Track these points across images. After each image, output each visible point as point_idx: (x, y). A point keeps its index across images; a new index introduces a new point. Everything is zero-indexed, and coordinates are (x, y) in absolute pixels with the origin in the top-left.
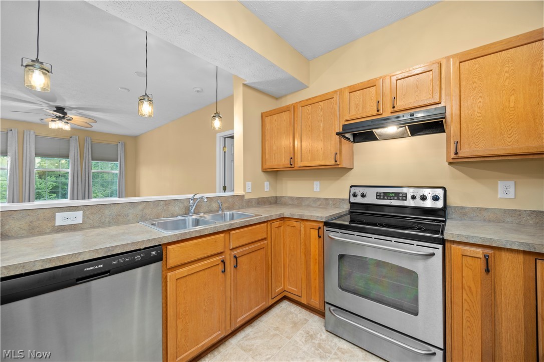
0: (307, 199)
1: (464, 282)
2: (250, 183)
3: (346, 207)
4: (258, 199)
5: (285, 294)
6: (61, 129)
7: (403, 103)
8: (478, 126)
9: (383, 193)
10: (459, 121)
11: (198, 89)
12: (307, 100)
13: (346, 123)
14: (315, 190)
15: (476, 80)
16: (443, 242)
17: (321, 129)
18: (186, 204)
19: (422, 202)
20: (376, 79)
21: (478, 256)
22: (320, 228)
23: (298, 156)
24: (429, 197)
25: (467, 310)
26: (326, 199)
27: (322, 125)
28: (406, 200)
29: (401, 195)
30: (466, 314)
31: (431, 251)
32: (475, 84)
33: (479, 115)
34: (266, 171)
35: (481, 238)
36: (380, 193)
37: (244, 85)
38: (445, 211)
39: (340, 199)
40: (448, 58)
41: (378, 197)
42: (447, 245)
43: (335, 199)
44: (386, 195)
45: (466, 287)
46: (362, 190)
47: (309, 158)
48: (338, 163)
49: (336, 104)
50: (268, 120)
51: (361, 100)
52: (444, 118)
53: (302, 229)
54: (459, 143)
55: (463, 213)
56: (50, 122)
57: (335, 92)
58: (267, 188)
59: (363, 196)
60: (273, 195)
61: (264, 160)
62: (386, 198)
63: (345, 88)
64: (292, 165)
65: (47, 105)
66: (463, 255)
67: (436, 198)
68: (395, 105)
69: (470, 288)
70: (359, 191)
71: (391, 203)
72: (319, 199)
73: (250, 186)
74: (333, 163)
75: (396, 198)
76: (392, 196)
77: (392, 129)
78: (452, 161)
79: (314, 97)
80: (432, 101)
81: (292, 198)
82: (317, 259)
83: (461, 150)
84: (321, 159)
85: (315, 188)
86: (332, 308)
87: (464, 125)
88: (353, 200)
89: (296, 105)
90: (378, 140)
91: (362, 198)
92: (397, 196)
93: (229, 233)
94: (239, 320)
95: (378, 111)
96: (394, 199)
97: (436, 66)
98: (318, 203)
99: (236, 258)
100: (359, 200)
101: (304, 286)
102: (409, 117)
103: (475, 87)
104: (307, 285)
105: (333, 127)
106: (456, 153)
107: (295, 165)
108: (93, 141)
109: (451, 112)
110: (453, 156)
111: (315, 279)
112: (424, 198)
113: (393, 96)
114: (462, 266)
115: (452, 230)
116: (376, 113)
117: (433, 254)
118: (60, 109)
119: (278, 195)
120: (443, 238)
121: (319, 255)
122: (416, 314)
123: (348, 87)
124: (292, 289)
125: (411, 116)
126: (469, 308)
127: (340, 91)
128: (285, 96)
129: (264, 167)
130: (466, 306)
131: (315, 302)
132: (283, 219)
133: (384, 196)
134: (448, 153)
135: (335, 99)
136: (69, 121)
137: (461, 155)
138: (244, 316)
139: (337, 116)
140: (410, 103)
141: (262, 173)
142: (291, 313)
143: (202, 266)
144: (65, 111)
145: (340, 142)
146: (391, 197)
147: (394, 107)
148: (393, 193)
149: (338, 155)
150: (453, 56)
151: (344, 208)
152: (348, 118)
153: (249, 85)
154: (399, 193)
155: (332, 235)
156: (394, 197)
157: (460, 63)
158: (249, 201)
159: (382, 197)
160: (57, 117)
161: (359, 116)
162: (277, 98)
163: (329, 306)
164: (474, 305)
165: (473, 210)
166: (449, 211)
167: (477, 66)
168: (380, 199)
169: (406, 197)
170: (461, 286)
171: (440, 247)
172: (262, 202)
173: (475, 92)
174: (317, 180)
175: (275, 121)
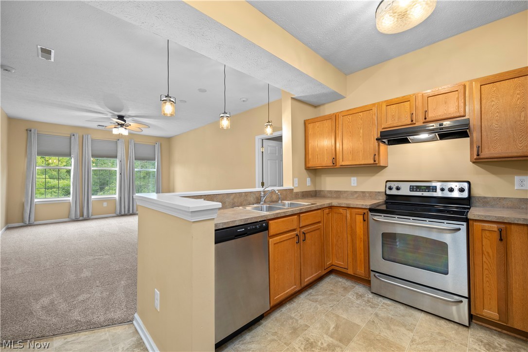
0: (345, 192)
1: (484, 249)
2: (297, 179)
3: (382, 199)
4: (303, 192)
5: (333, 267)
6: (122, 134)
7: (433, 115)
8: (495, 134)
9: (416, 186)
10: (480, 130)
11: (244, 99)
12: (348, 111)
13: (383, 130)
14: (352, 185)
15: (494, 99)
16: (467, 220)
17: (361, 135)
18: (257, 195)
19: (450, 193)
20: (410, 95)
21: (494, 230)
22: (365, 213)
23: (339, 157)
24: (456, 189)
25: (486, 269)
26: (363, 192)
27: (361, 131)
28: (436, 192)
29: (431, 188)
30: (486, 272)
31: (458, 227)
32: (493, 103)
33: (496, 126)
34: (308, 169)
35: (496, 217)
36: (413, 186)
37: (293, 98)
38: (470, 200)
39: (376, 192)
40: (471, 82)
41: (411, 190)
42: (470, 222)
43: (371, 192)
44: (418, 188)
45: (485, 253)
46: (397, 184)
47: (350, 158)
48: (377, 162)
49: (375, 114)
50: (310, 126)
51: (397, 111)
52: (468, 129)
53: (348, 215)
54: (480, 148)
55: (486, 202)
56: (113, 129)
57: (374, 105)
58: (308, 185)
59: (398, 189)
60: (314, 190)
61: (307, 159)
62: (418, 190)
63: (382, 102)
64: (334, 164)
65: (111, 114)
66: (482, 230)
67: (462, 190)
68: (427, 117)
69: (488, 253)
70: (394, 185)
71: (423, 194)
72: (356, 192)
73: (297, 181)
74: (372, 162)
75: (427, 190)
76: (424, 189)
77: (424, 136)
78: (474, 161)
79: (354, 109)
80: (458, 115)
81: (330, 192)
82: (362, 238)
83: (482, 152)
84: (361, 159)
85: (352, 183)
86: (377, 274)
87: (484, 134)
88: (388, 192)
89: (337, 115)
90: (410, 143)
91: (397, 191)
92: (428, 189)
93: (299, 216)
94: (306, 280)
95: (412, 121)
96: (425, 191)
97: (462, 87)
98: (356, 196)
99: (305, 234)
100: (394, 192)
101: (350, 259)
102: (439, 127)
103: (494, 105)
104: (353, 259)
105: (372, 133)
106: (478, 155)
107: (337, 164)
108: (135, 142)
109: (474, 123)
110: (475, 157)
111: (361, 254)
112: (451, 190)
113: (425, 110)
114: (482, 238)
115: (474, 213)
116: (410, 122)
117: (459, 229)
118: (121, 117)
119: (318, 189)
120: (467, 217)
121: (364, 234)
122: (446, 273)
123: (385, 101)
124: (339, 263)
125: (440, 126)
126: (487, 268)
127: (378, 105)
128: (323, 104)
129: (307, 166)
130: (485, 266)
131: (361, 271)
132: (331, 207)
133: (416, 189)
134: (471, 155)
135: (373, 110)
136: (126, 127)
137: (481, 156)
138: (309, 278)
139: (375, 124)
140: (440, 115)
141: (305, 171)
142: (339, 282)
143: (286, 237)
144: (124, 118)
145: (379, 145)
146: (422, 189)
147: (425, 119)
148: (424, 186)
149: (377, 156)
150: (476, 80)
151: (379, 199)
152: (386, 126)
153: (296, 98)
154: (430, 186)
155: (376, 218)
156: (425, 189)
157: (481, 85)
158: (297, 194)
159: (415, 190)
160: (119, 124)
161: (395, 125)
162: (315, 106)
163: (374, 273)
164: (492, 265)
165: (494, 199)
166: (473, 200)
167: (495, 89)
168: (413, 191)
169: (436, 189)
170: (481, 252)
171: (465, 224)
172: (305, 195)
173: (493, 108)
174: (354, 176)
175: (318, 127)
